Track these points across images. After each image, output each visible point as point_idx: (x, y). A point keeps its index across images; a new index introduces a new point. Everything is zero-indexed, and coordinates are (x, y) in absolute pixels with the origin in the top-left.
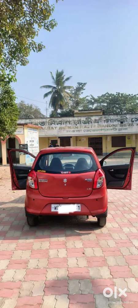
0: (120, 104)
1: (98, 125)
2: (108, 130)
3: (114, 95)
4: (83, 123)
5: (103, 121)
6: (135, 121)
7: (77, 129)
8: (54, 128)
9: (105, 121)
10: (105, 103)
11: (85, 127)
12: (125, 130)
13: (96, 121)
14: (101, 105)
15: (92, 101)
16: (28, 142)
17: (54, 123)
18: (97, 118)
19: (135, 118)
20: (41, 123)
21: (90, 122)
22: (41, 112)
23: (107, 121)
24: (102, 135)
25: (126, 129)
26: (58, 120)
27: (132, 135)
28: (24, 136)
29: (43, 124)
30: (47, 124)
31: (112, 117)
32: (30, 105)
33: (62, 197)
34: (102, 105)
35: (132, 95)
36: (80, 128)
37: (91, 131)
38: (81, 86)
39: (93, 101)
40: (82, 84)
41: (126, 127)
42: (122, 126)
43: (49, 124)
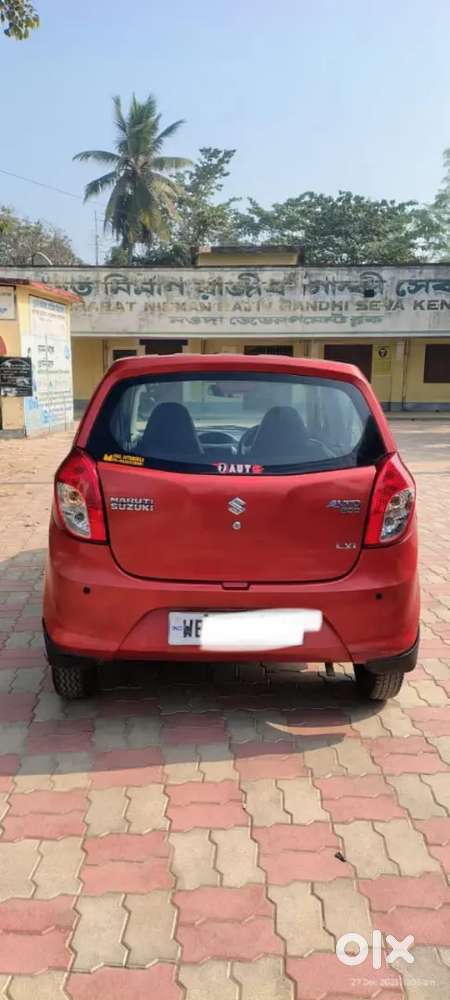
0: (350, 235)
1: (282, 301)
2: (314, 320)
3: (330, 199)
4: (230, 293)
5: (300, 290)
6: (410, 291)
7: (206, 314)
8: (127, 307)
9: (308, 289)
10: (299, 229)
11: (237, 307)
12: (375, 322)
13: (275, 287)
14: (284, 236)
15: (252, 219)
16: (32, 351)
17: (125, 286)
18: (280, 275)
19: (411, 282)
20: (77, 286)
21: (253, 291)
22: (74, 252)
23: (314, 287)
24: (292, 339)
25: (378, 319)
26: (139, 277)
27: (394, 341)
28: (18, 326)
29: (86, 290)
30: (102, 292)
31: (331, 275)
32: (33, 225)
33: (220, 583)
34: (288, 236)
35: (392, 202)
36: (220, 309)
37: (256, 324)
38: (215, 161)
39: (257, 219)
40: (219, 152)
41: (376, 314)
42: (366, 309)
43: (107, 293)
